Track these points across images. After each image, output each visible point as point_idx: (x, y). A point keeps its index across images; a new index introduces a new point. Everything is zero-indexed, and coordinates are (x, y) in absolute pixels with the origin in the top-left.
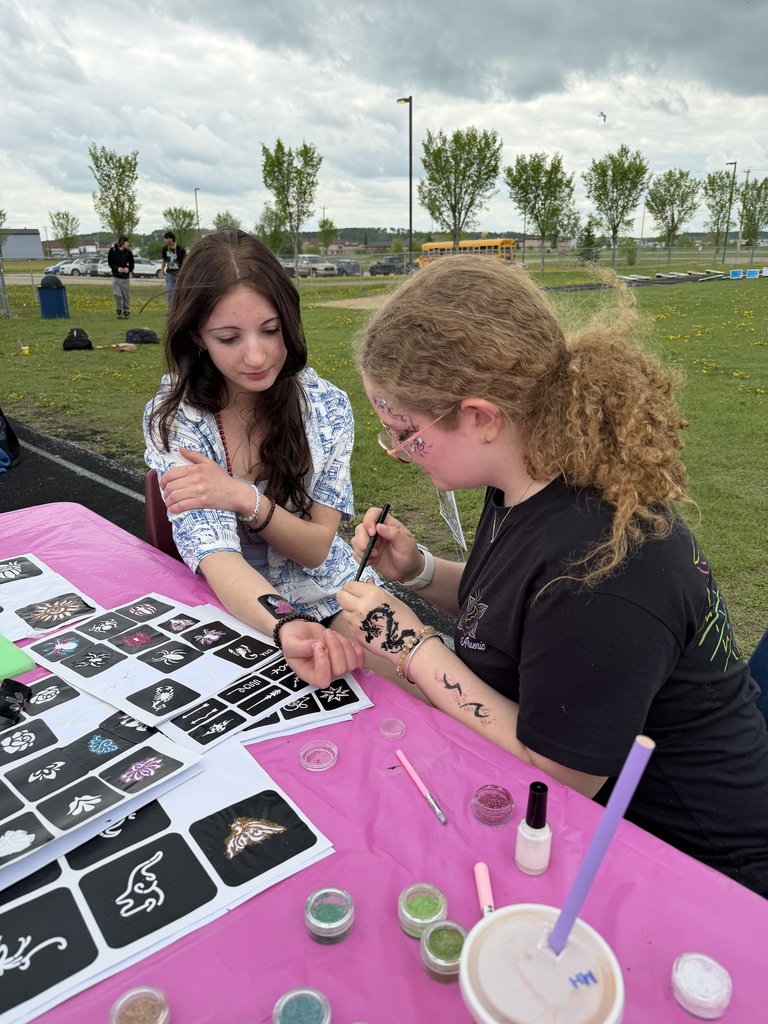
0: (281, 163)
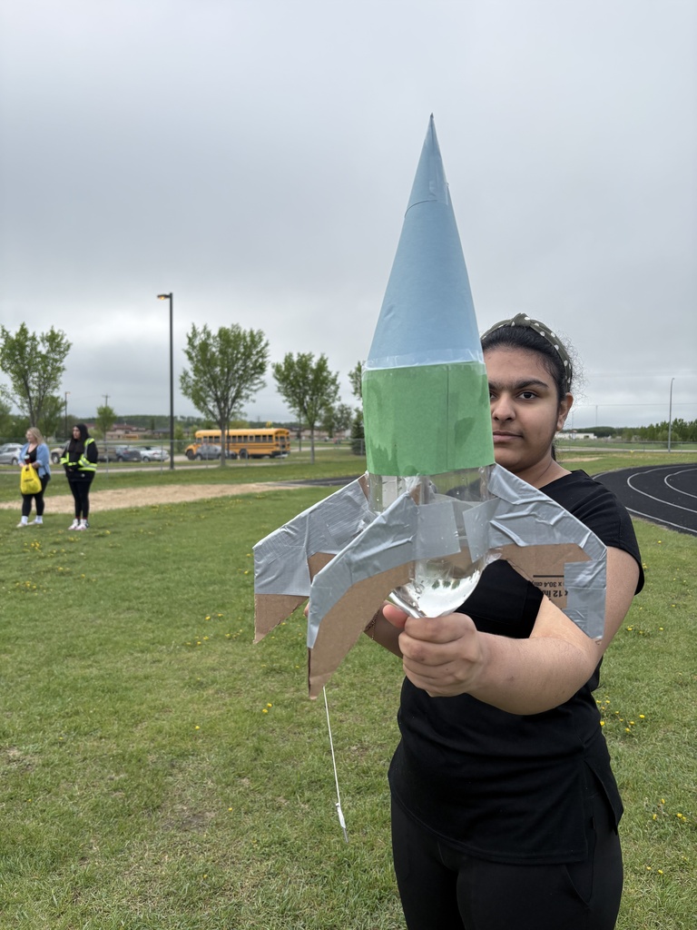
0: (23, 347)
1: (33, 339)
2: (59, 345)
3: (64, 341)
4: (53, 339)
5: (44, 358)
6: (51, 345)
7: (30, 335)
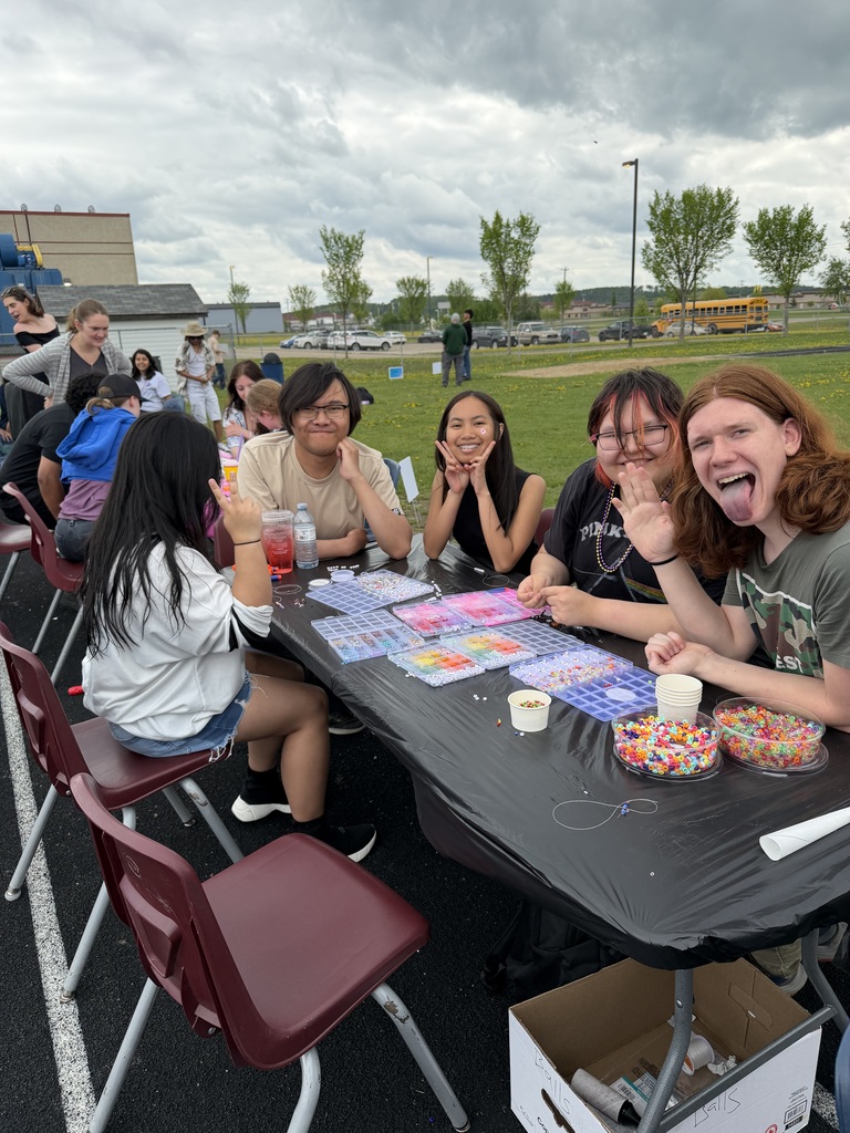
0: (499, 235)
1: (508, 226)
2: (528, 229)
3: (533, 225)
4: (524, 224)
5: (517, 243)
6: (522, 230)
7: (504, 222)
